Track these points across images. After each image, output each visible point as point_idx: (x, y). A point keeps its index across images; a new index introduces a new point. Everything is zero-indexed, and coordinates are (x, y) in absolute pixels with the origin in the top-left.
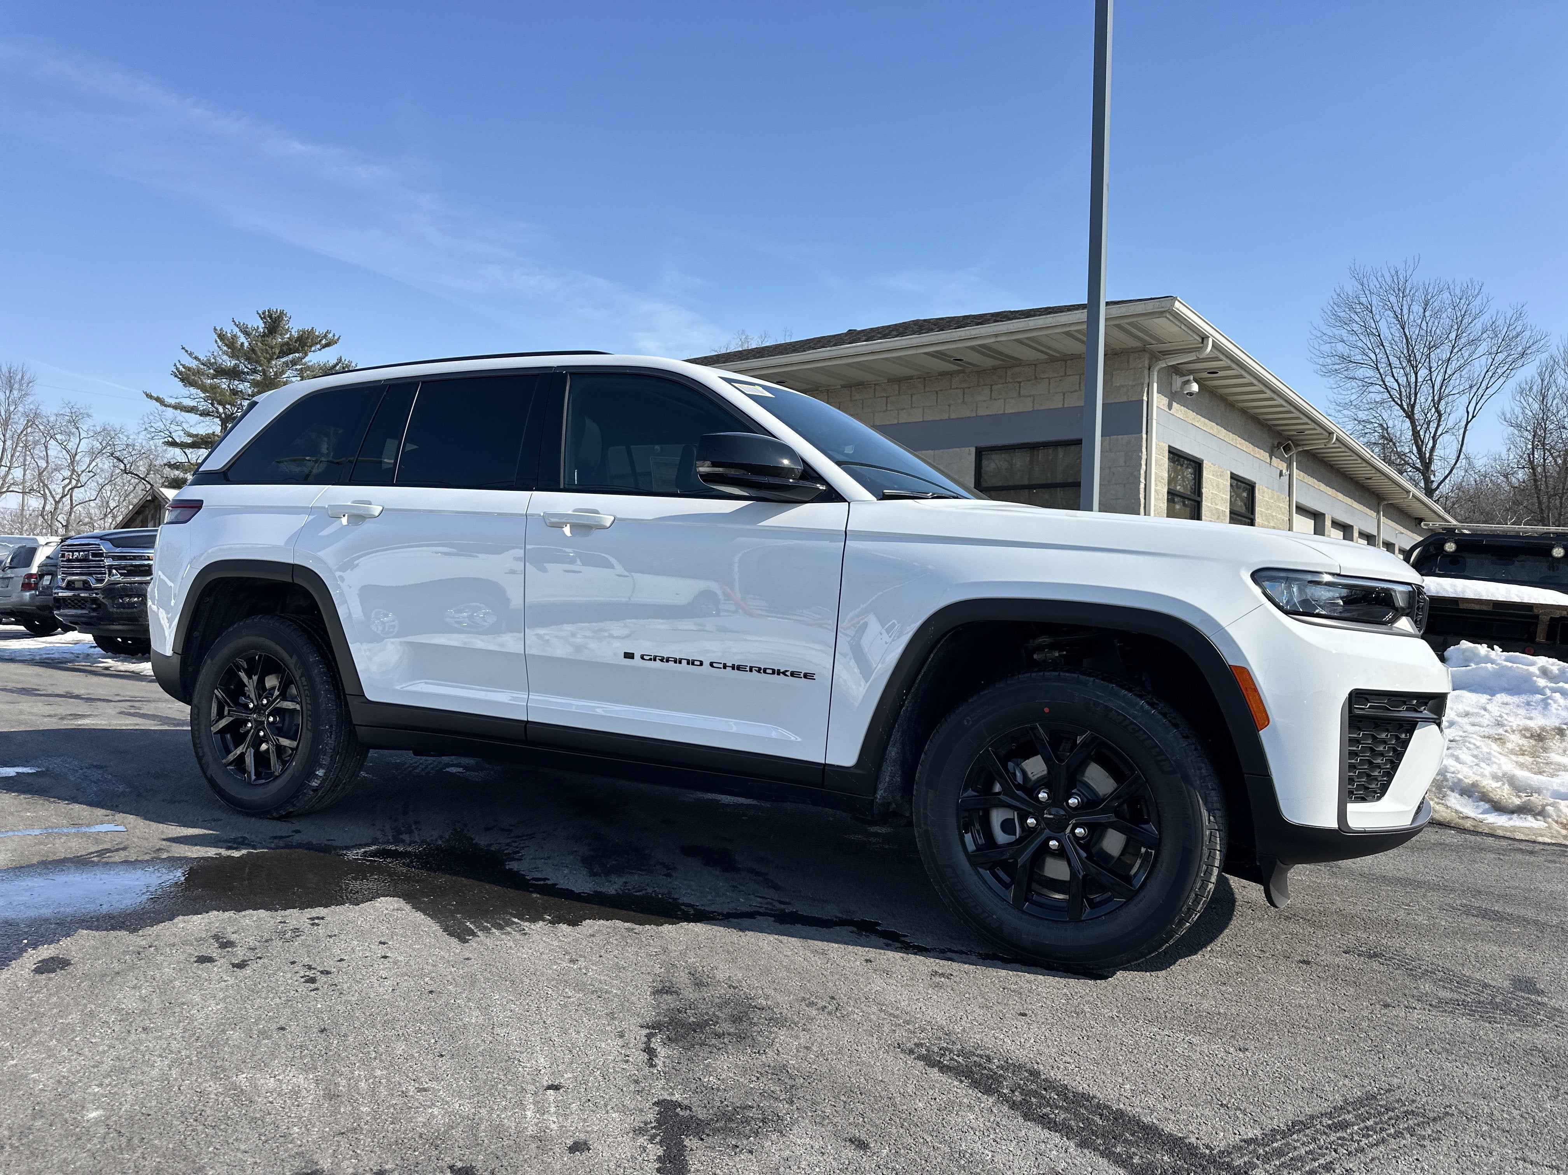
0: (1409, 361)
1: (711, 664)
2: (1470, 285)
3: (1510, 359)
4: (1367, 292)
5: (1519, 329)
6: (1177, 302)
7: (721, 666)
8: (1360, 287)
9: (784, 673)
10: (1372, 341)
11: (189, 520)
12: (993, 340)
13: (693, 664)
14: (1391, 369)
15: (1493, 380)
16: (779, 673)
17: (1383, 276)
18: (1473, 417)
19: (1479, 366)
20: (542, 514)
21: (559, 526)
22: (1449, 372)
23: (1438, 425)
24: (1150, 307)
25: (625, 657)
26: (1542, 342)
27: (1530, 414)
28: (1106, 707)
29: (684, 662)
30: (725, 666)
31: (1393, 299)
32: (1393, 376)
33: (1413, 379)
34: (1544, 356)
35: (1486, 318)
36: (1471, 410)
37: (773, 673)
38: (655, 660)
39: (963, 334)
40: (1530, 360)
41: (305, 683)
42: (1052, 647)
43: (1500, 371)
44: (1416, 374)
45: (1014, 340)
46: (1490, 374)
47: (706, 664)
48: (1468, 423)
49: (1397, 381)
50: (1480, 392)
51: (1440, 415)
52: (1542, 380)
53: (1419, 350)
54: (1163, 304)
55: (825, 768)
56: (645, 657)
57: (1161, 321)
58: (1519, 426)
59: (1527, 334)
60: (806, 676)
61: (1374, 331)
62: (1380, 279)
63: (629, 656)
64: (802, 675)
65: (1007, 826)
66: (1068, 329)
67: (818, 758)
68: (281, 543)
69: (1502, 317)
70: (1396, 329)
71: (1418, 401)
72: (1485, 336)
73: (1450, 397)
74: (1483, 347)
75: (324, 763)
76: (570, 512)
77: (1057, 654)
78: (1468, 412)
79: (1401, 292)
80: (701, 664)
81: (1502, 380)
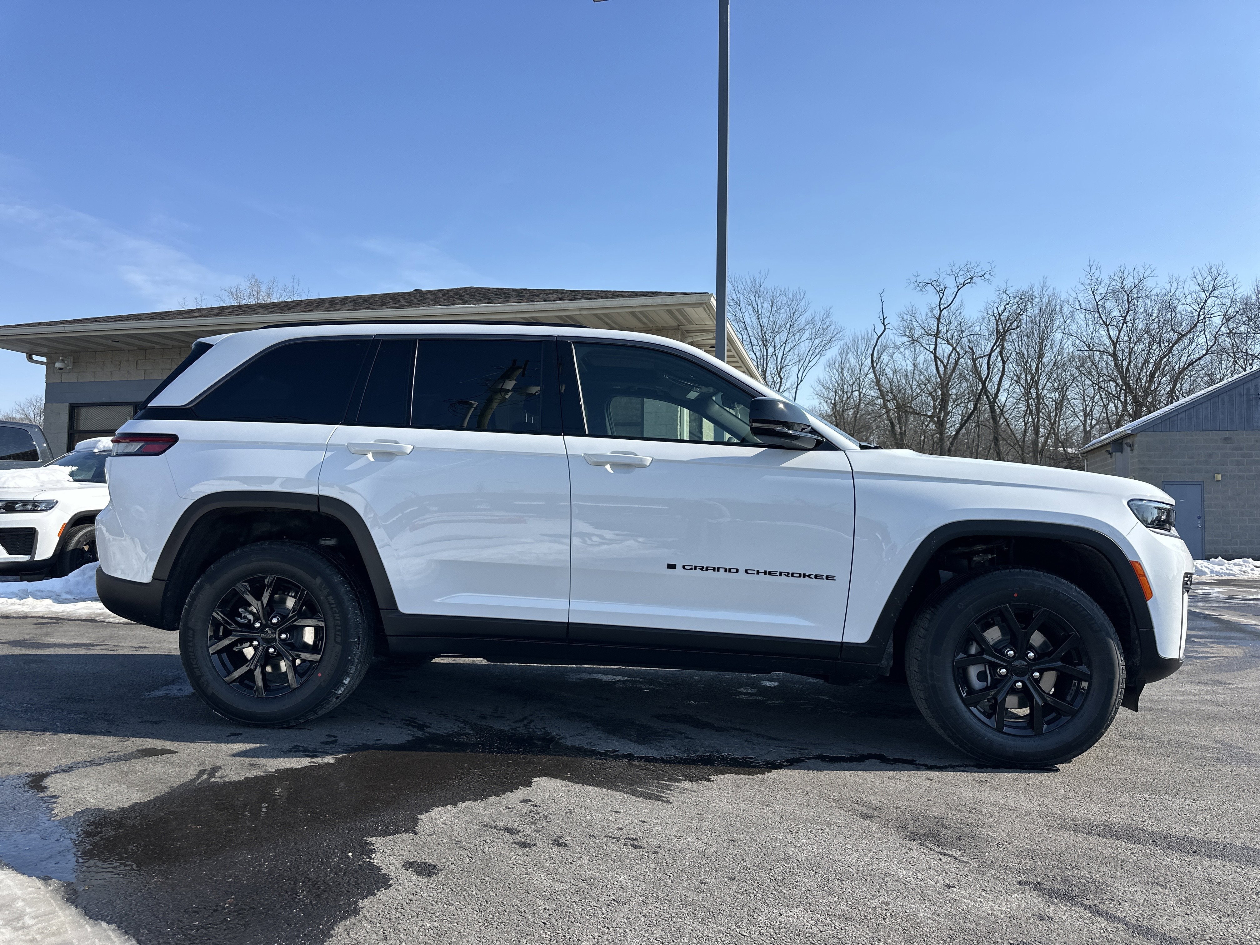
0: (763, 342)
1: (746, 571)
2: (798, 292)
3: (823, 343)
4: (737, 292)
5: (827, 324)
6: (712, 297)
7: (755, 572)
8: (733, 288)
9: (809, 576)
10: (740, 325)
11: (163, 452)
12: (578, 313)
13: (730, 571)
14: (752, 346)
15: (813, 357)
16: (804, 576)
17: (746, 281)
18: (801, 381)
19: (804, 346)
20: (583, 455)
21: (603, 464)
22: (787, 350)
23: (780, 386)
24: (694, 299)
25: (668, 567)
26: (841, 333)
27: (835, 380)
28: (1056, 591)
29: (722, 570)
30: (758, 572)
31: (752, 298)
32: (753, 351)
33: (765, 354)
34: (842, 342)
35: (808, 315)
36: (800, 376)
37: (800, 576)
38: (695, 569)
39: (555, 306)
40: (834, 345)
41: (333, 602)
42: (985, 552)
43: (817, 351)
44: (767, 350)
45: (593, 314)
46: (811, 352)
47: (741, 571)
48: (798, 385)
49: (755, 354)
50: (805, 364)
51: (781, 379)
52: (842, 358)
53: (768, 334)
54: (703, 298)
55: (842, 646)
56: (686, 567)
57: (700, 310)
58: (828, 388)
59: (833, 327)
60: (827, 577)
61: (741, 319)
62: (744, 283)
63: (672, 566)
64: (824, 577)
65: (981, 676)
66: (634, 310)
67: (836, 638)
68: (302, 476)
69: (818, 315)
70: (754, 319)
71: (768, 368)
72: (807, 327)
73: (787, 367)
74: (807, 334)
75: (351, 672)
76: (609, 454)
77: (990, 557)
78: (798, 378)
79: (756, 292)
80: (737, 571)
81: (818, 356)
